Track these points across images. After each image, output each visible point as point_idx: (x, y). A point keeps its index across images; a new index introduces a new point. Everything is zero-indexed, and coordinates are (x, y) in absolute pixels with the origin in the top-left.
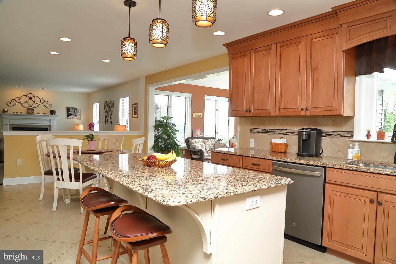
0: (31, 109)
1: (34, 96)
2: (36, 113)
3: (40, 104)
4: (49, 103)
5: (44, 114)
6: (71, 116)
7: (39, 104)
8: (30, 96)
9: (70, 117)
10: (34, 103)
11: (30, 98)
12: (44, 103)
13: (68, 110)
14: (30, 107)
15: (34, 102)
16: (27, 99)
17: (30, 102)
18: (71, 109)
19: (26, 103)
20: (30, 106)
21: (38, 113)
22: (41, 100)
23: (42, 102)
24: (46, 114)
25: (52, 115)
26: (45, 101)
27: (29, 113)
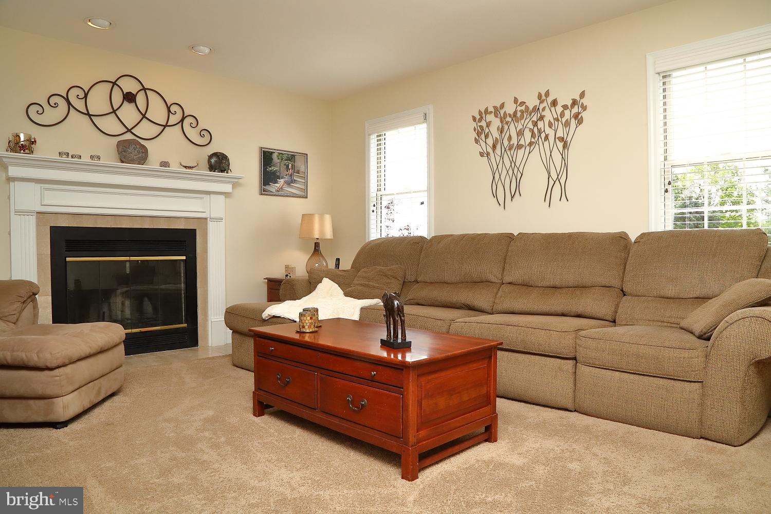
0: (135, 141)
1: (144, 89)
2: (154, 162)
3: (167, 125)
4: (201, 126)
5: (184, 170)
6: (276, 182)
7: (164, 126)
8: (129, 86)
9: (273, 187)
10: (145, 121)
11: (129, 98)
12: (182, 121)
13: (267, 157)
14: (130, 136)
15: (144, 116)
16: (117, 98)
17: (129, 113)
18: (275, 156)
19: (112, 118)
20: (129, 130)
21: (165, 164)
22: (169, 111)
23: (173, 119)
24: (193, 167)
25: (216, 173)
26: (186, 117)
27: (130, 160)
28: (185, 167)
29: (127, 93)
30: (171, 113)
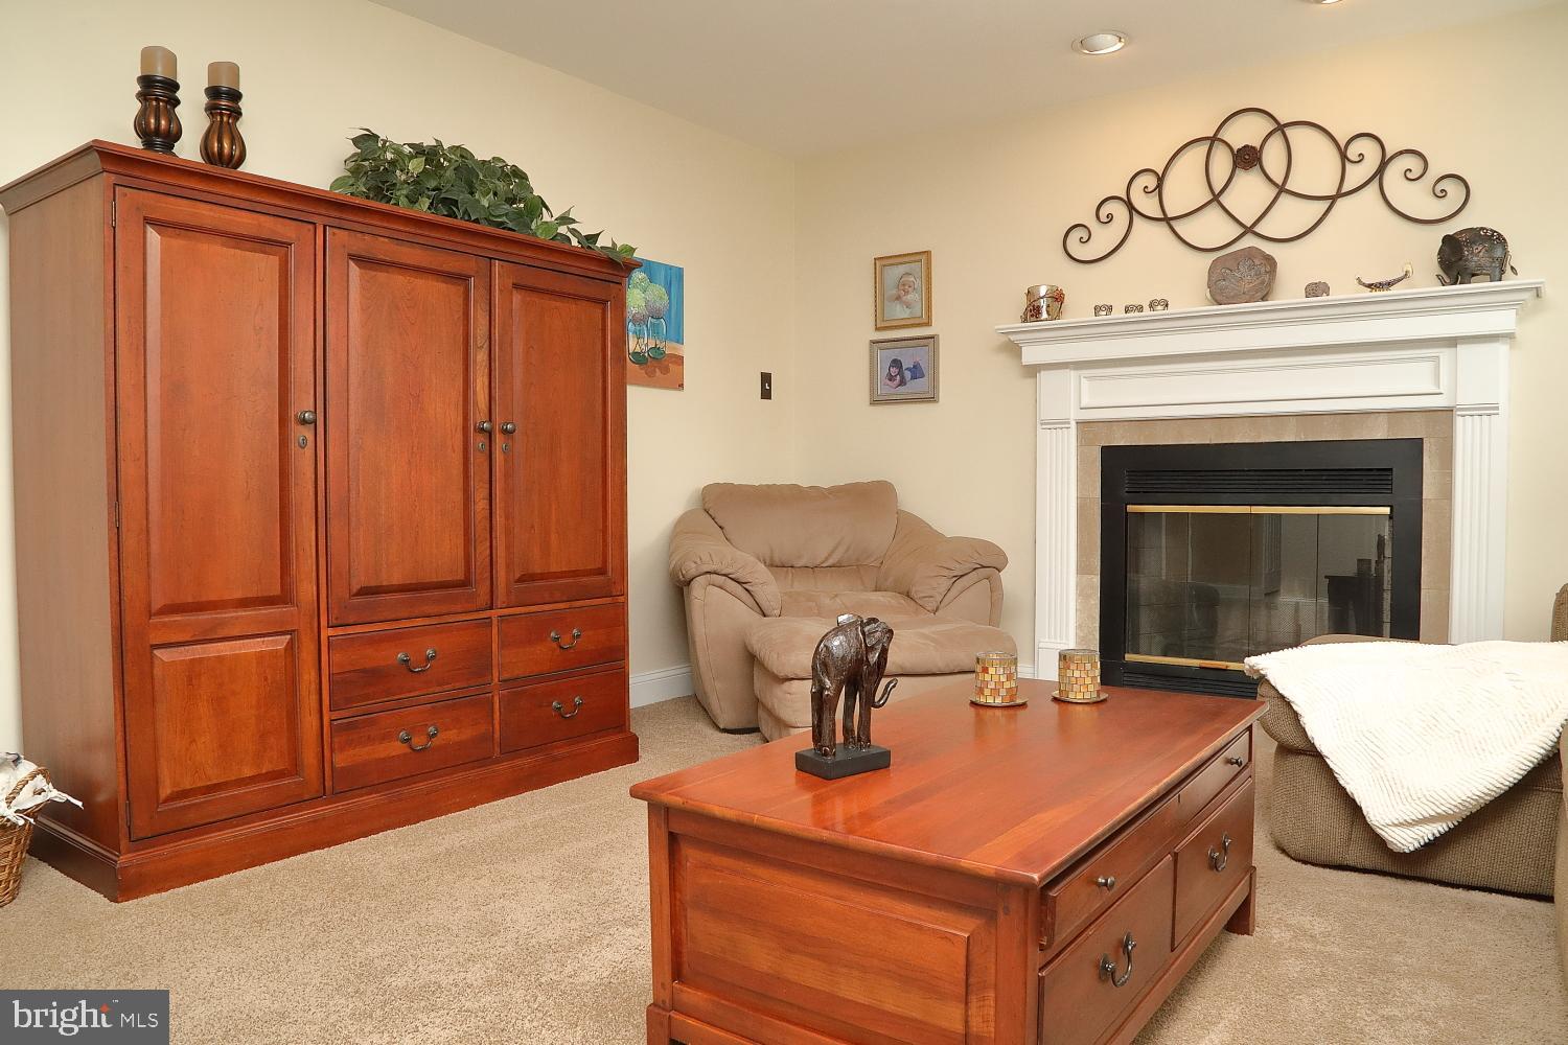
0: (1251, 252)
1: (1281, 128)
2: (1290, 291)
3: (1340, 195)
4: (1435, 171)
5: (1367, 294)
7: (1333, 199)
8: (1245, 133)
10: (1285, 199)
11: (1247, 158)
12: (1380, 171)
14: (1249, 242)
15: (1282, 189)
16: (1222, 163)
17: (1248, 194)
19: (1213, 215)
20: (1249, 230)
21: (1316, 289)
22: (1344, 157)
23: (1357, 174)
24: (1390, 284)
25: (1458, 286)
26: (1392, 158)
27: (1233, 297)
28: (1369, 286)
29: (1239, 150)
30: (1349, 160)
